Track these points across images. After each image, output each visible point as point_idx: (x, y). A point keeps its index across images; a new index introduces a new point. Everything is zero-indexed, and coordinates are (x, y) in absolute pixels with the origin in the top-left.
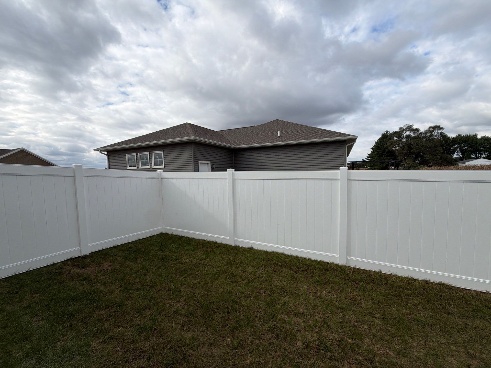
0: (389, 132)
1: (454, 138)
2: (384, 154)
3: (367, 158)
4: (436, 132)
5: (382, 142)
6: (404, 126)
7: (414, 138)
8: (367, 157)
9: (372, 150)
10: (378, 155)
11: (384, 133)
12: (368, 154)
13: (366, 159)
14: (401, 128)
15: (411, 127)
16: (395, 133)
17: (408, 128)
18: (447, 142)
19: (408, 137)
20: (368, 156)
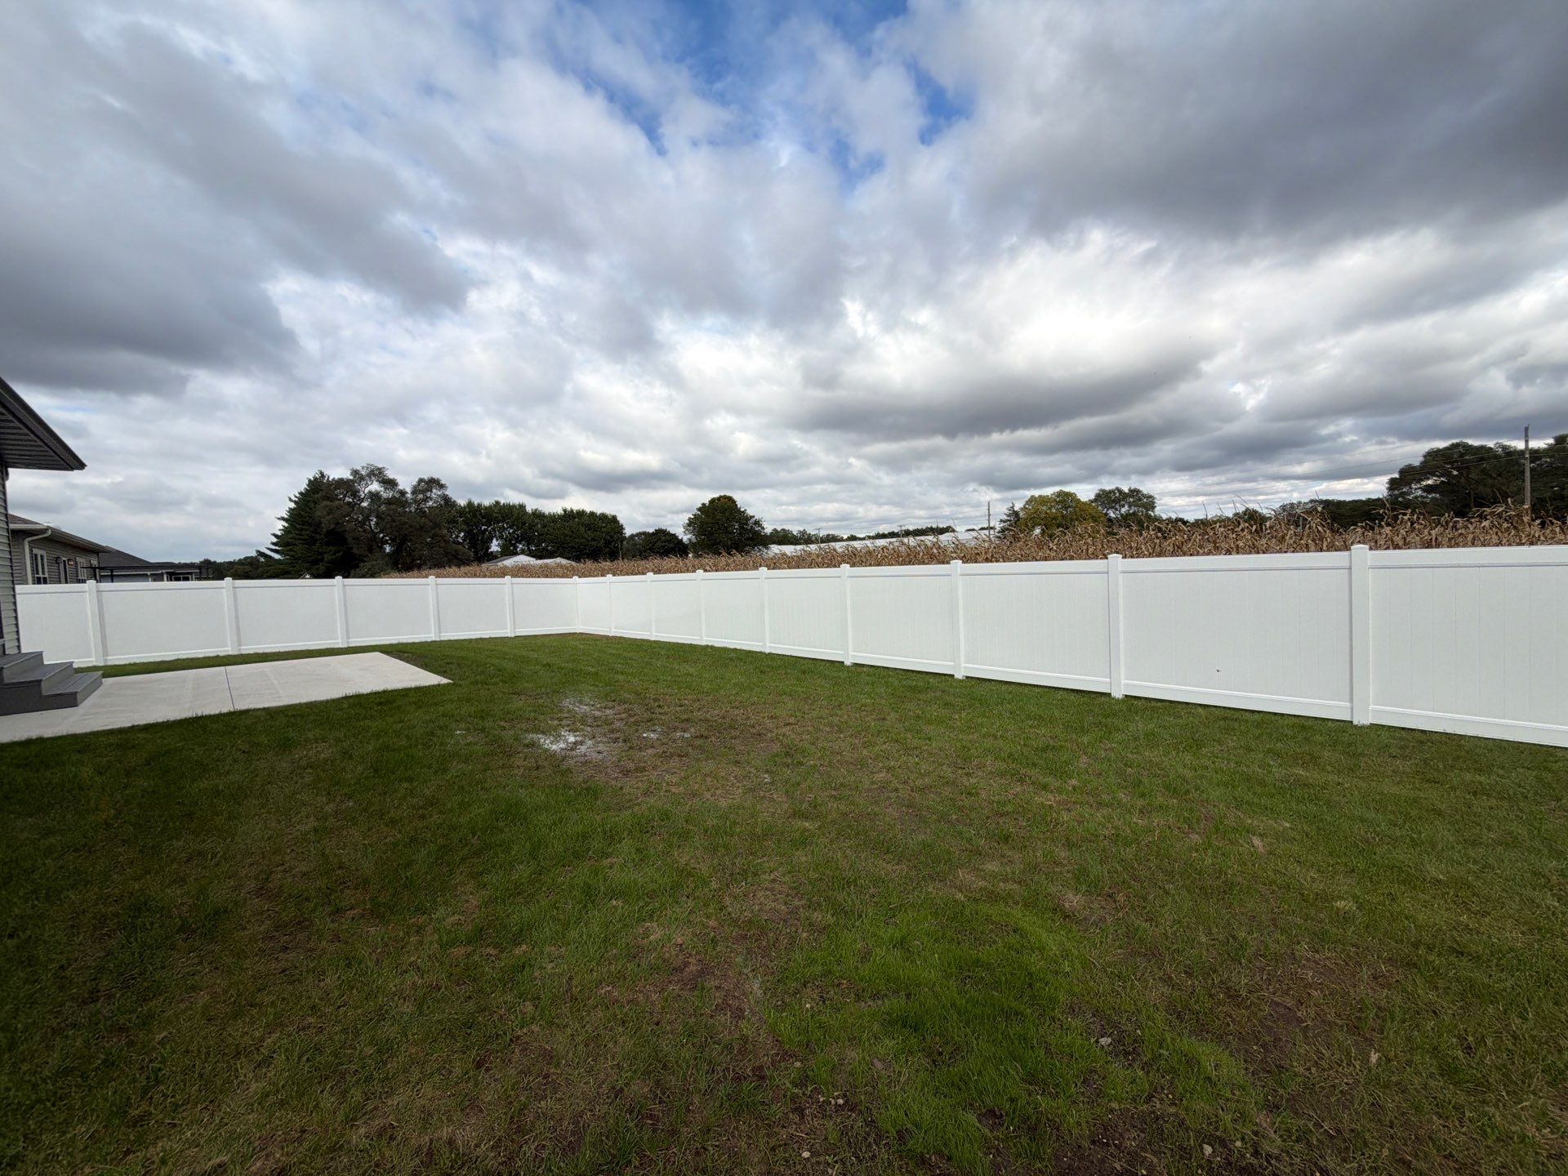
0: (329, 477)
1: (486, 508)
2: (318, 536)
3: (274, 547)
4: (435, 493)
5: (309, 501)
6: (363, 468)
7: (389, 502)
8: (273, 544)
9: (286, 525)
10: (302, 540)
11: (316, 479)
12: (276, 536)
13: (269, 549)
14: (355, 472)
15: (380, 473)
16: (340, 483)
17: (374, 475)
18: (475, 516)
19: (374, 496)
20: (275, 540)
